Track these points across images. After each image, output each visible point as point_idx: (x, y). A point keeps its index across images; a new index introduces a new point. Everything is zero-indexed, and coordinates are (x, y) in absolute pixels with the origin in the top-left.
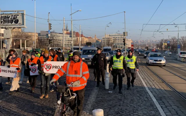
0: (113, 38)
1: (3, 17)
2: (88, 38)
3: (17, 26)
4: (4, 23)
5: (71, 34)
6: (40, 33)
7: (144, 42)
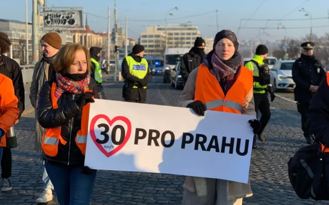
1: (50, 15)
2: (101, 35)
3: (72, 28)
4: (52, 24)
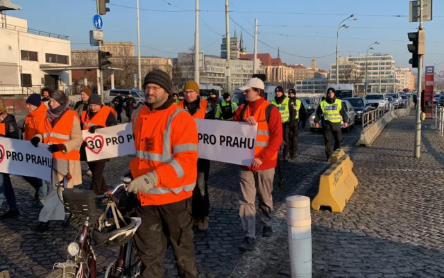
0: (359, 66)
2: (293, 67)
5: (226, 49)
6: (177, 59)
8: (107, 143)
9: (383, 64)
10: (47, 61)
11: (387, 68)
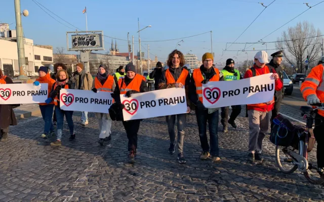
1: (77, 38)
3: (94, 48)
4: (78, 45)
7: (221, 65)
8: (141, 106)
9: (191, 59)
10: (44, 60)
11: (194, 62)
